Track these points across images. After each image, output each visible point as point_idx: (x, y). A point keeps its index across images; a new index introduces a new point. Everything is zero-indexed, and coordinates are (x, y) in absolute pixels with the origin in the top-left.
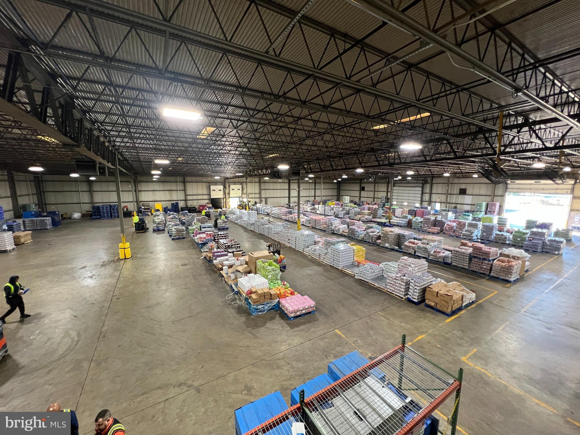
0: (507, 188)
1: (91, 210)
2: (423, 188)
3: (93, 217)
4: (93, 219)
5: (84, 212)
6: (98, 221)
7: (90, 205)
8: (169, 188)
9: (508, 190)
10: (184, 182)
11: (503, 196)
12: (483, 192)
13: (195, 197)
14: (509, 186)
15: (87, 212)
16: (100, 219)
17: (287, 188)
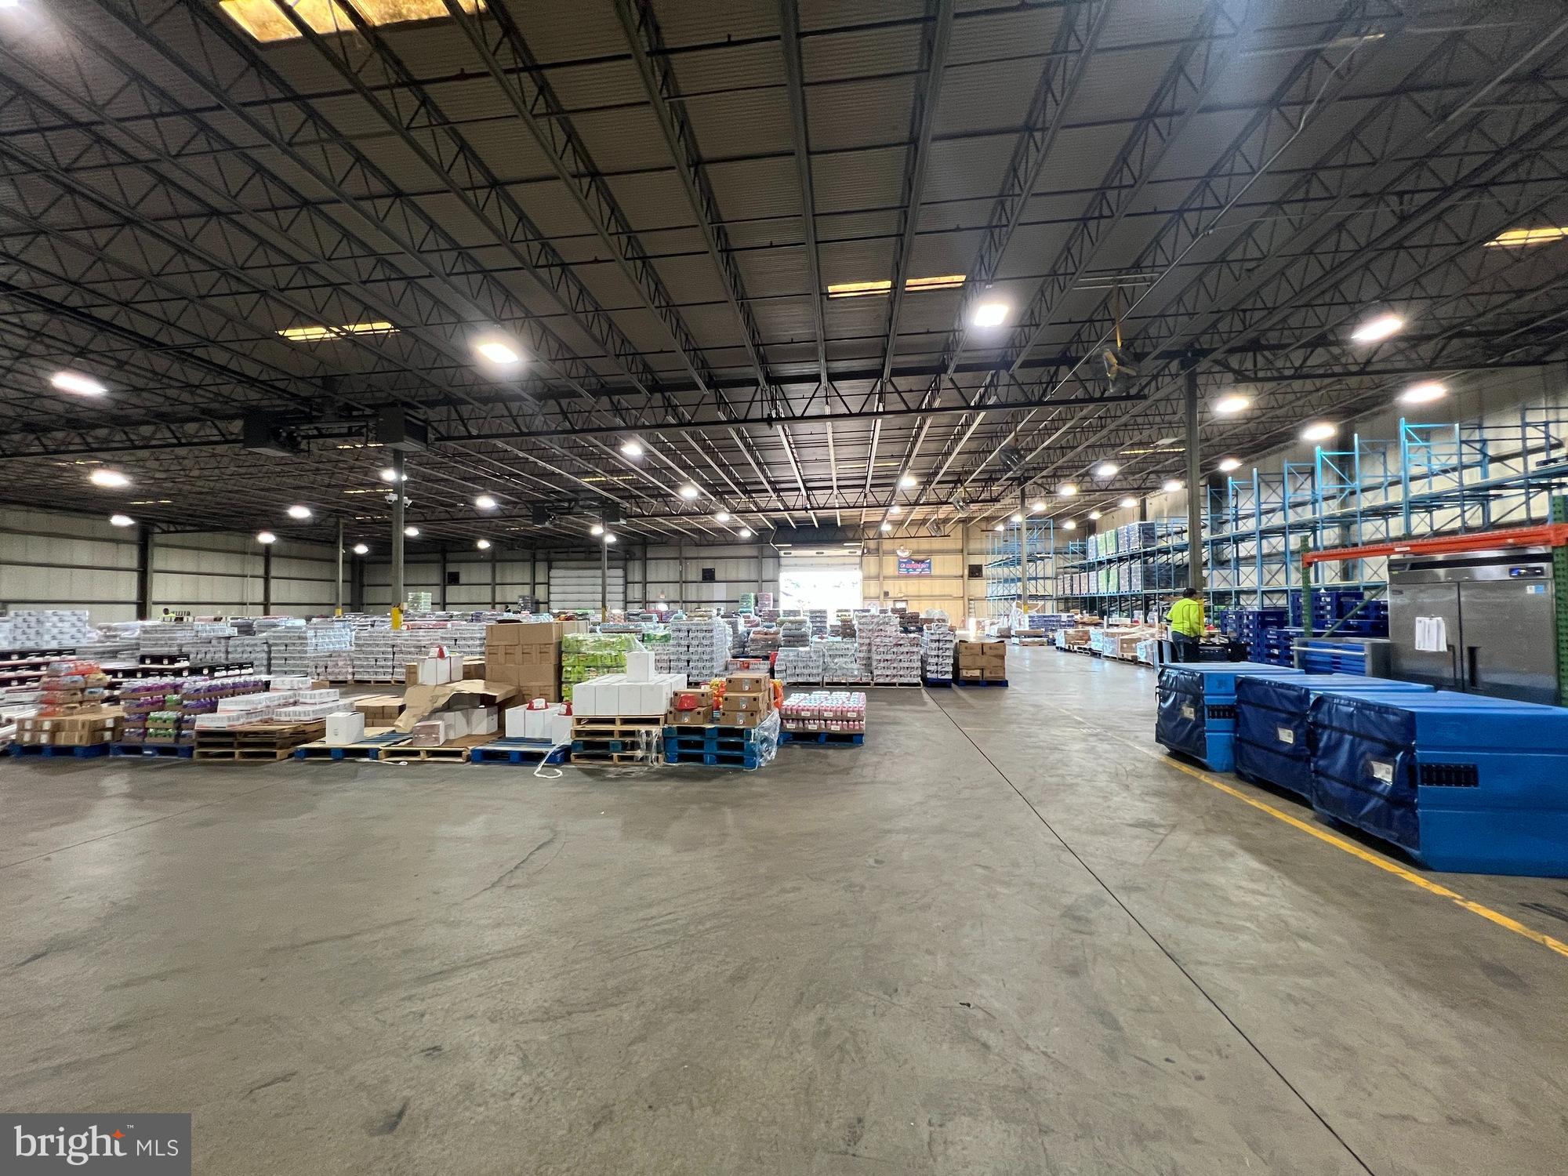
0: (779, 565)
2: (625, 569)
9: (782, 568)
11: (775, 581)
12: (743, 576)
14: (783, 561)
17: (134, 563)
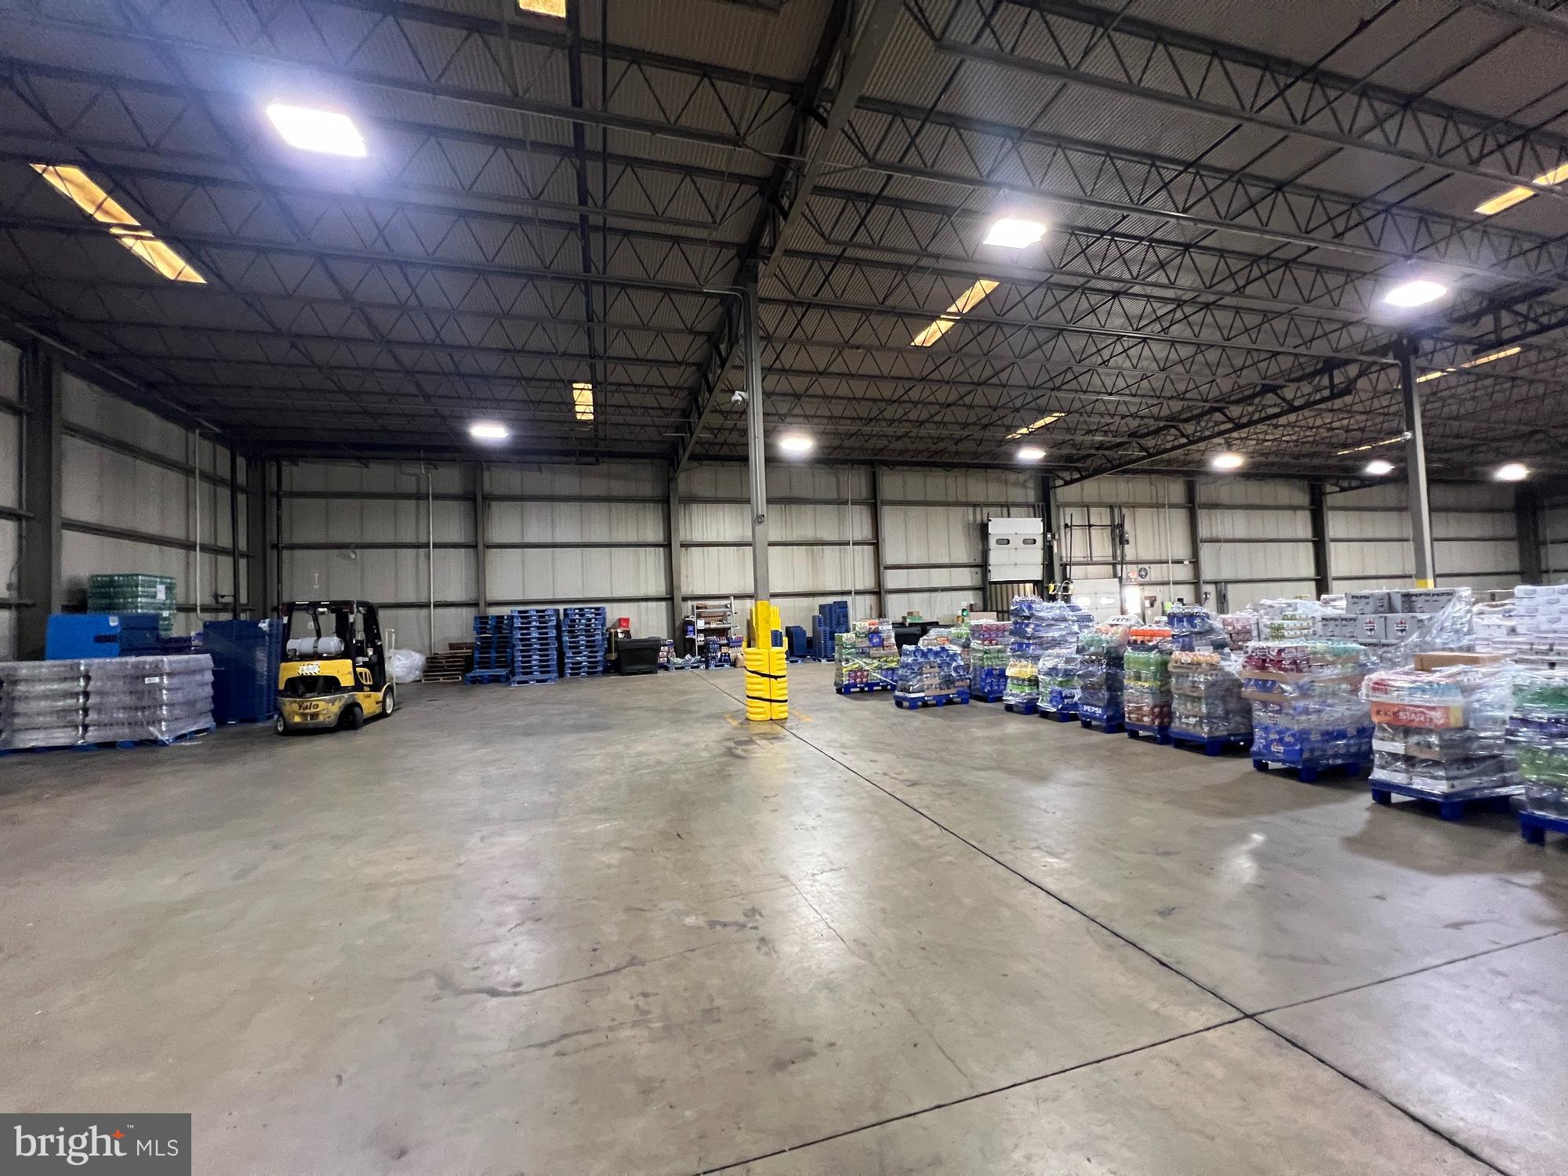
1: (470, 637)
3: (478, 672)
4: (476, 681)
5: (442, 650)
6: (500, 691)
7: (468, 614)
8: (809, 534)
10: (874, 505)
13: (918, 578)
15: (452, 646)
16: (506, 680)
17: (1308, 533)
